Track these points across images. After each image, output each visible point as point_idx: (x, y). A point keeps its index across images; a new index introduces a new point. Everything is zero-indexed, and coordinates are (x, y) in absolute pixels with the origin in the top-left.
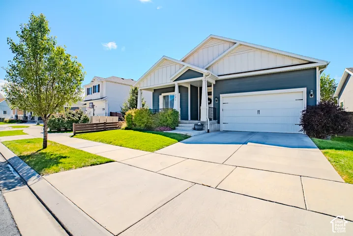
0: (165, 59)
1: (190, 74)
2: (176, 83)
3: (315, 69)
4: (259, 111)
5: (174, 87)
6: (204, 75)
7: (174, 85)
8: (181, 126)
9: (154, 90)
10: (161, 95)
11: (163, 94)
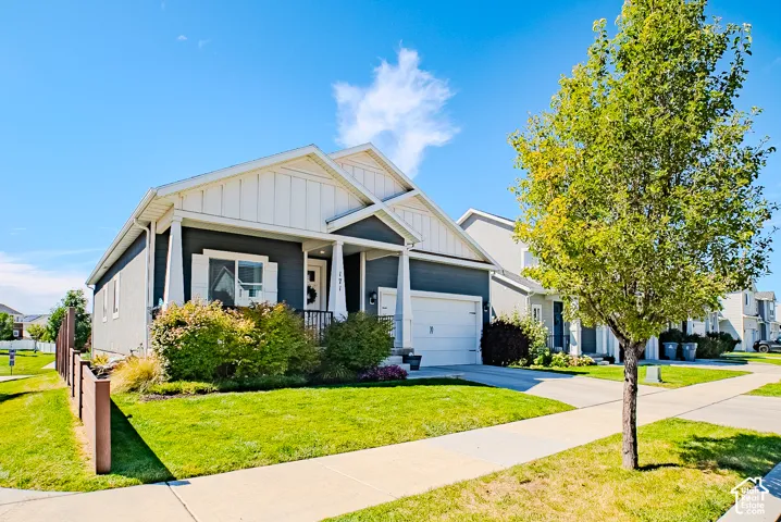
3: (488, 272)
4: (432, 328)
6: (406, 243)
7: (332, 243)
10: (202, 253)
11: (209, 254)
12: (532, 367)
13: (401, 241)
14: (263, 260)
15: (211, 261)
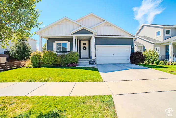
0: (66, 19)
1: (84, 31)
2: (74, 36)
3: (133, 39)
4: (113, 54)
5: (73, 38)
6: (93, 34)
7: (73, 36)
8: (80, 63)
9: (49, 38)
10: (55, 42)
11: (57, 42)
12: (153, 65)
13: (92, 33)
14: (67, 42)
15: (57, 43)
